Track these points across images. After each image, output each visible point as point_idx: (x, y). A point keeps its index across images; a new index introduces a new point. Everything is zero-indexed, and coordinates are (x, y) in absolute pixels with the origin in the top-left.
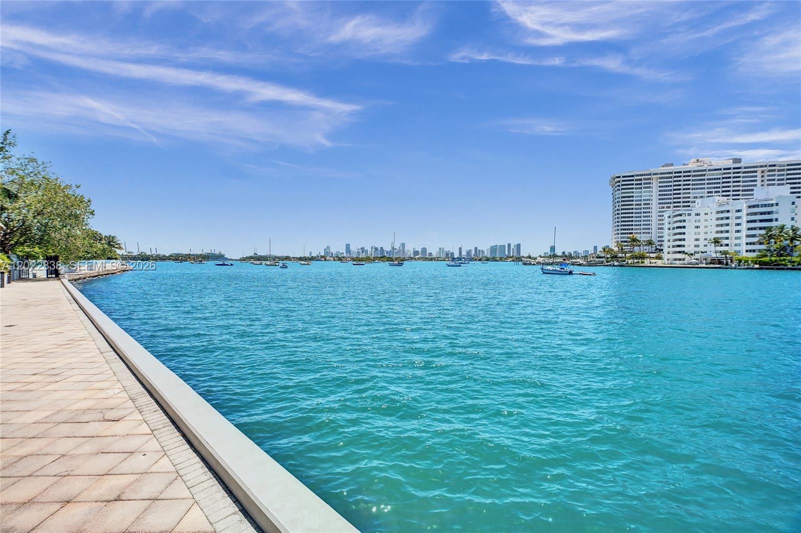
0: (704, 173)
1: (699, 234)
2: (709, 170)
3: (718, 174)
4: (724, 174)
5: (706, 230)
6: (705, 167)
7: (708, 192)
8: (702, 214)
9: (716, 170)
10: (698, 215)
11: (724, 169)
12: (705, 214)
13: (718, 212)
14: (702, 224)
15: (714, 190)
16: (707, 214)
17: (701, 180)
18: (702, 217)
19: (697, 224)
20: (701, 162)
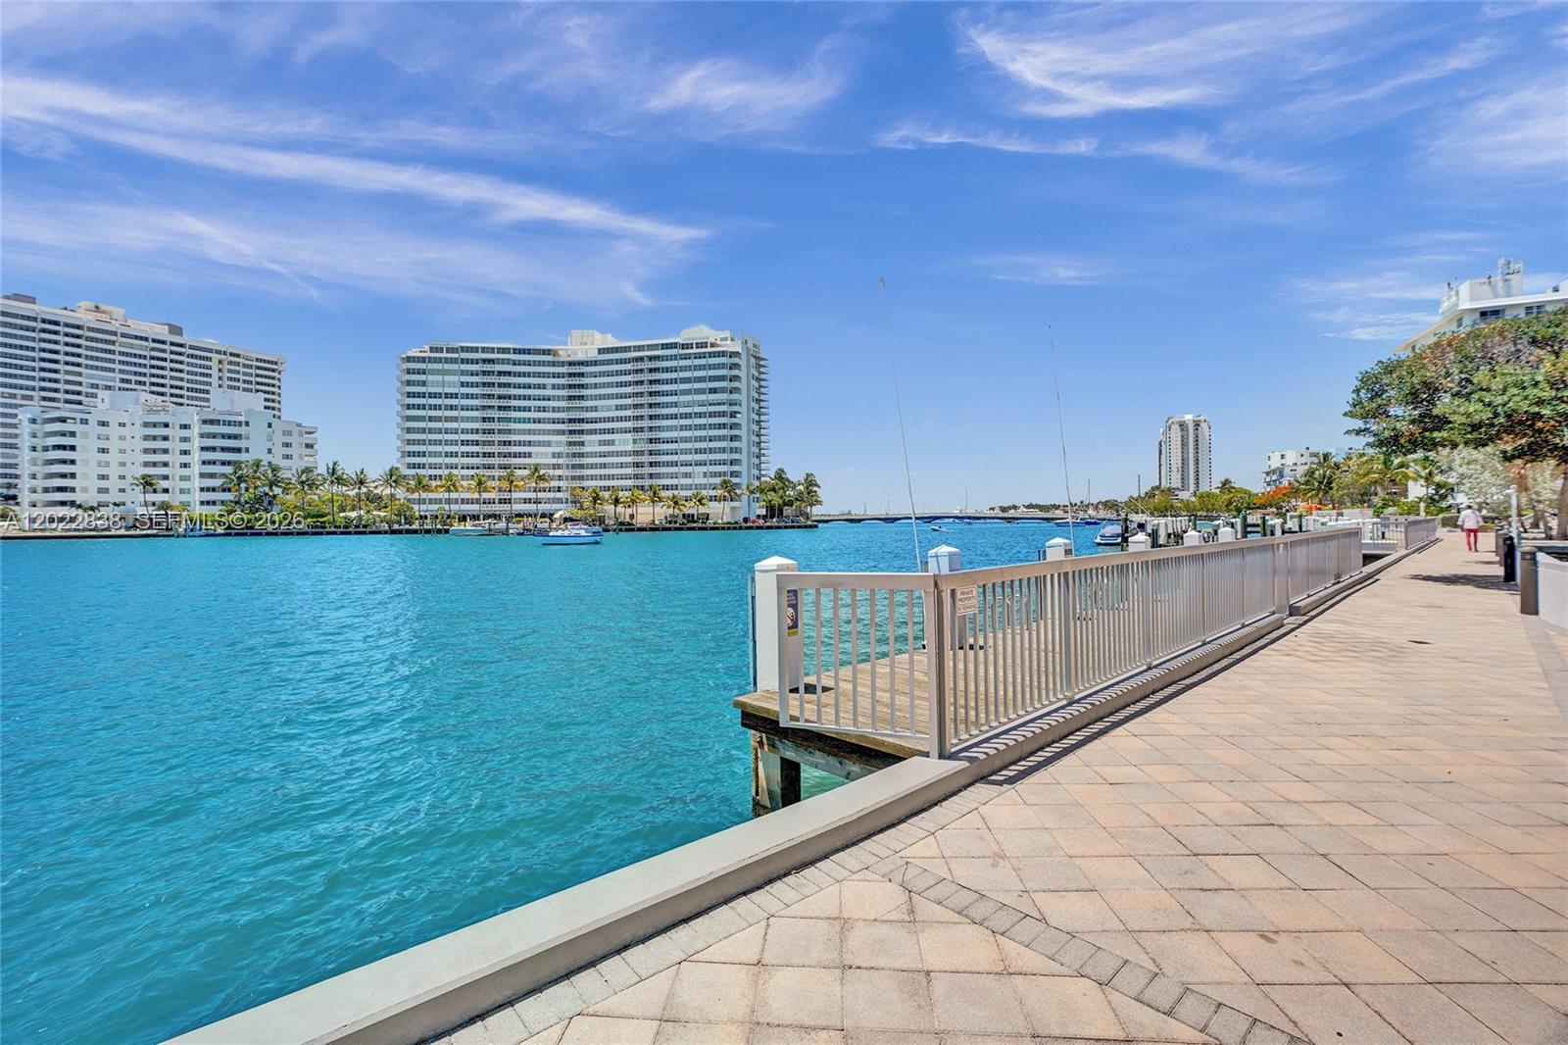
0: (113, 338)
1: (107, 464)
2: (123, 335)
3: (141, 348)
4: (153, 349)
5: (122, 458)
6: (114, 326)
7: (123, 381)
8: (114, 425)
9: (136, 337)
10: (103, 424)
11: (154, 341)
12: (120, 424)
13: (146, 425)
14: (114, 445)
15: (133, 378)
16: (124, 425)
17: (106, 351)
18: (114, 431)
19: (103, 444)
20: (104, 312)
